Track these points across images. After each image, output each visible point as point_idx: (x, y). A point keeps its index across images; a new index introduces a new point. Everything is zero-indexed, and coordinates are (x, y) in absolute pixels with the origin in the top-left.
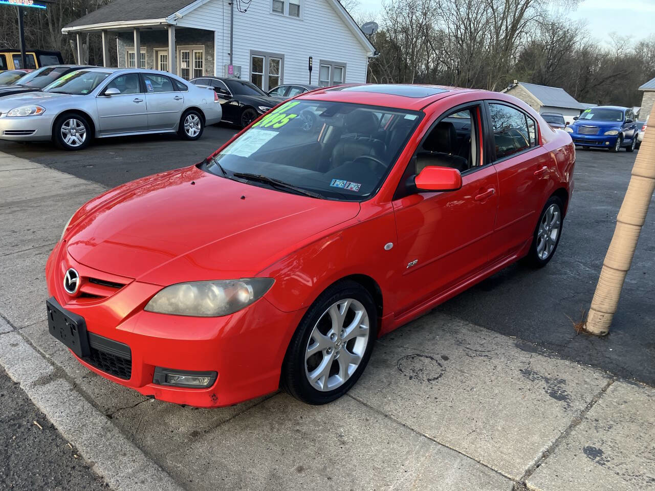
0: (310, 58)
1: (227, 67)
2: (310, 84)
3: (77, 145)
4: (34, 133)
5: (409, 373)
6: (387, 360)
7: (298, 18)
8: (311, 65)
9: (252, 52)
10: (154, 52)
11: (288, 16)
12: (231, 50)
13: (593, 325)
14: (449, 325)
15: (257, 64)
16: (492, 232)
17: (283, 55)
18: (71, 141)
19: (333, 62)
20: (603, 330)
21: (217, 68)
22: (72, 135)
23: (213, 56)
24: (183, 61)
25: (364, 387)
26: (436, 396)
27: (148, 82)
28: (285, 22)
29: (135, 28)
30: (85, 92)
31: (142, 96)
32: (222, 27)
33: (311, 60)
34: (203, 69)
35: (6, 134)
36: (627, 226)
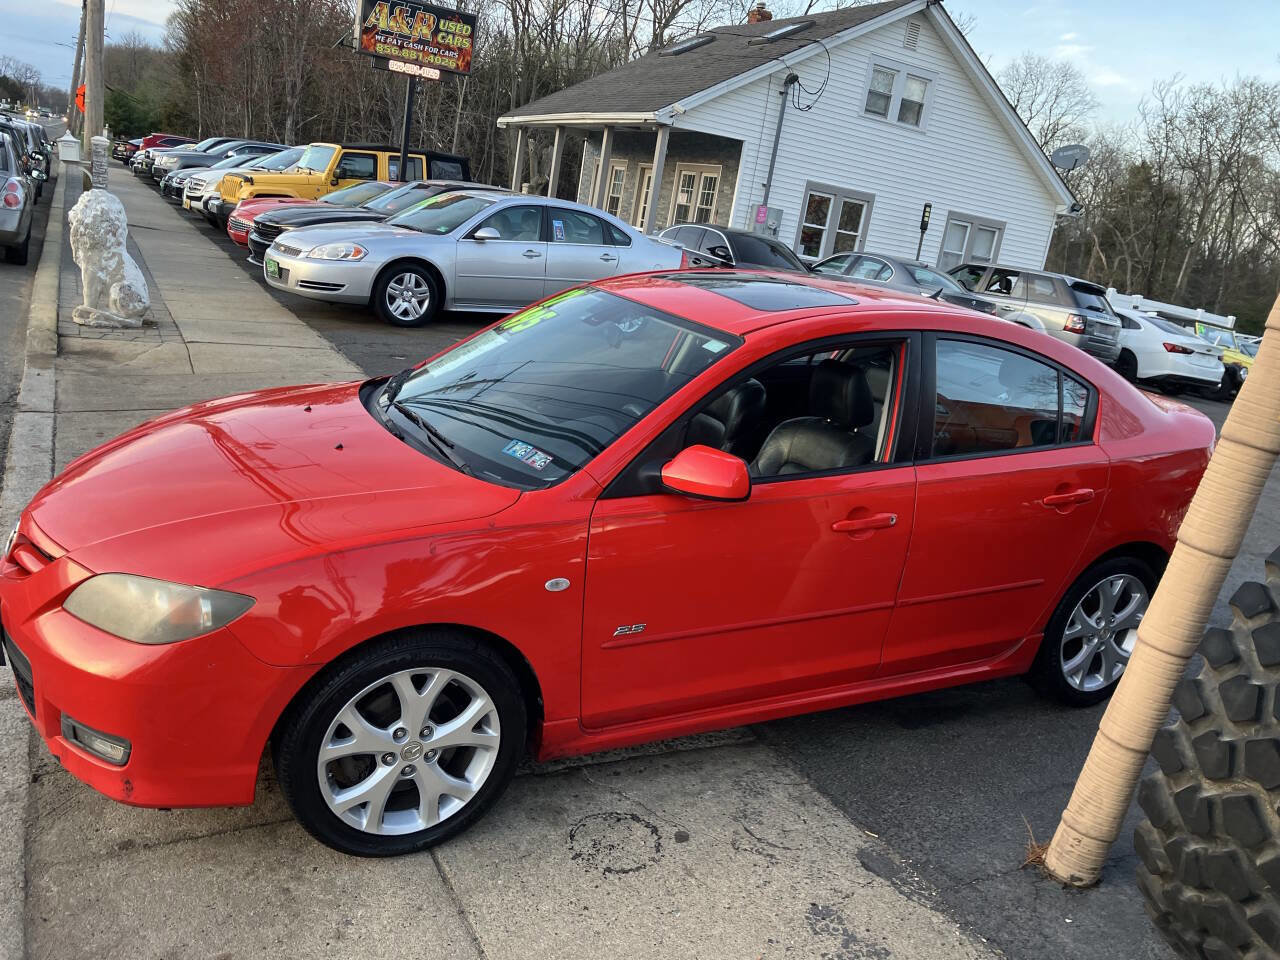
0: (926, 206)
1: (755, 208)
2: (917, 259)
3: (410, 318)
4: (343, 289)
5: (583, 844)
6: (566, 810)
7: (915, 128)
8: (926, 219)
9: (810, 185)
10: (639, 169)
11: (895, 122)
12: (770, 179)
13: (1057, 855)
14: (760, 775)
15: (816, 207)
16: (892, 603)
17: (873, 196)
18: (401, 310)
19: (977, 218)
20: (1078, 874)
21: (737, 211)
22: (404, 300)
23: (733, 187)
24: (683, 191)
25: (474, 849)
26: (587, 904)
27: (557, 224)
28: (889, 132)
29: (607, 126)
30: (443, 229)
31: (540, 247)
32: (758, 135)
33: (928, 209)
34: (713, 209)
35: (301, 286)
36: (1148, 649)
